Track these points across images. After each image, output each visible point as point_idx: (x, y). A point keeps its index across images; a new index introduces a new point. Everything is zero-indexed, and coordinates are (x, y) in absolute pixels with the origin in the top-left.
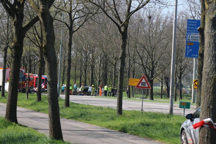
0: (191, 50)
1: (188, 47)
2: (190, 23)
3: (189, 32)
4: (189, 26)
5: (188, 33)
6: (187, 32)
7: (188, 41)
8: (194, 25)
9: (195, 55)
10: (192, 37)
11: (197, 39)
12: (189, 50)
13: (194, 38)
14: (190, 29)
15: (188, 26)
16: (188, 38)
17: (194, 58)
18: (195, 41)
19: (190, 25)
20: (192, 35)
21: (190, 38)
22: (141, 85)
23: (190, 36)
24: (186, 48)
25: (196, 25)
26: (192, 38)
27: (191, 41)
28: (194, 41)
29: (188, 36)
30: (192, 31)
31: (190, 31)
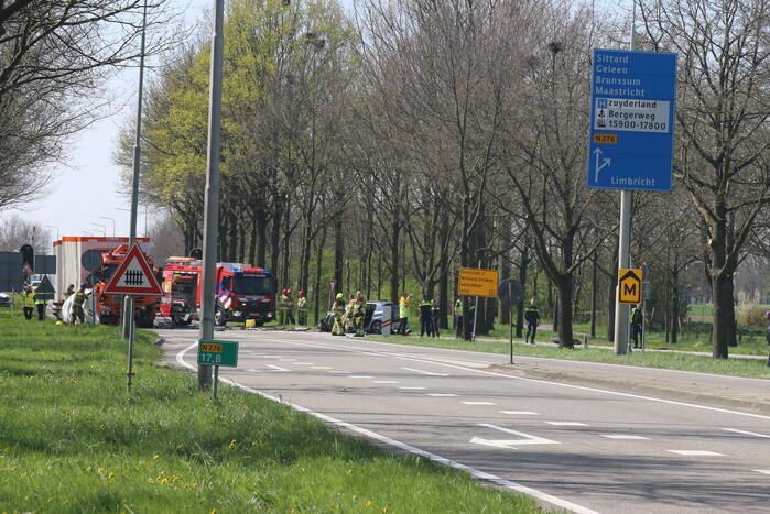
0: (608, 161)
1: (598, 150)
2: (605, 64)
3: (599, 96)
4: (602, 75)
5: (597, 99)
6: (595, 95)
7: (596, 127)
8: (619, 70)
9: (623, 181)
10: (611, 113)
11: (629, 119)
12: (601, 162)
13: (619, 119)
14: (605, 86)
15: (596, 74)
16: (597, 118)
17: (622, 192)
18: (623, 129)
19: (605, 69)
20: (613, 107)
21: (606, 118)
23: (606, 111)
24: (591, 154)
25: (625, 70)
26: (614, 118)
27: (608, 128)
28: (618, 129)
29: (598, 111)
30: (611, 92)
31: (606, 92)
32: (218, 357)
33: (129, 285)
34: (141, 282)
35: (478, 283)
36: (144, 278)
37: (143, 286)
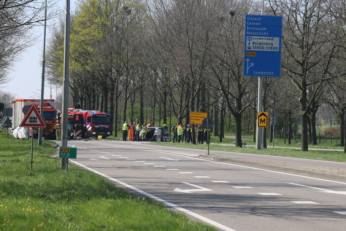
0: (253, 64)
1: (248, 59)
2: (250, 21)
3: (248, 35)
4: (250, 26)
5: (247, 37)
6: (246, 35)
7: (247, 49)
8: (257, 24)
9: (259, 73)
10: (253, 43)
11: (262, 46)
12: (249, 65)
13: (257, 45)
14: (251, 31)
15: (246, 25)
16: (247, 45)
17: (259, 78)
18: (259, 50)
19: (250, 24)
20: (254, 40)
21: (251, 45)
22: (30, 122)
23: (251, 42)
24: (245, 60)
25: (260, 24)
26: (255, 45)
27: (252, 49)
28: (256, 50)
29: (248, 42)
30: (254, 34)
31: (251, 33)
32: (68, 155)
33: (31, 123)
34: (36, 122)
35: (198, 118)
36: (38, 120)
37: (37, 123)
